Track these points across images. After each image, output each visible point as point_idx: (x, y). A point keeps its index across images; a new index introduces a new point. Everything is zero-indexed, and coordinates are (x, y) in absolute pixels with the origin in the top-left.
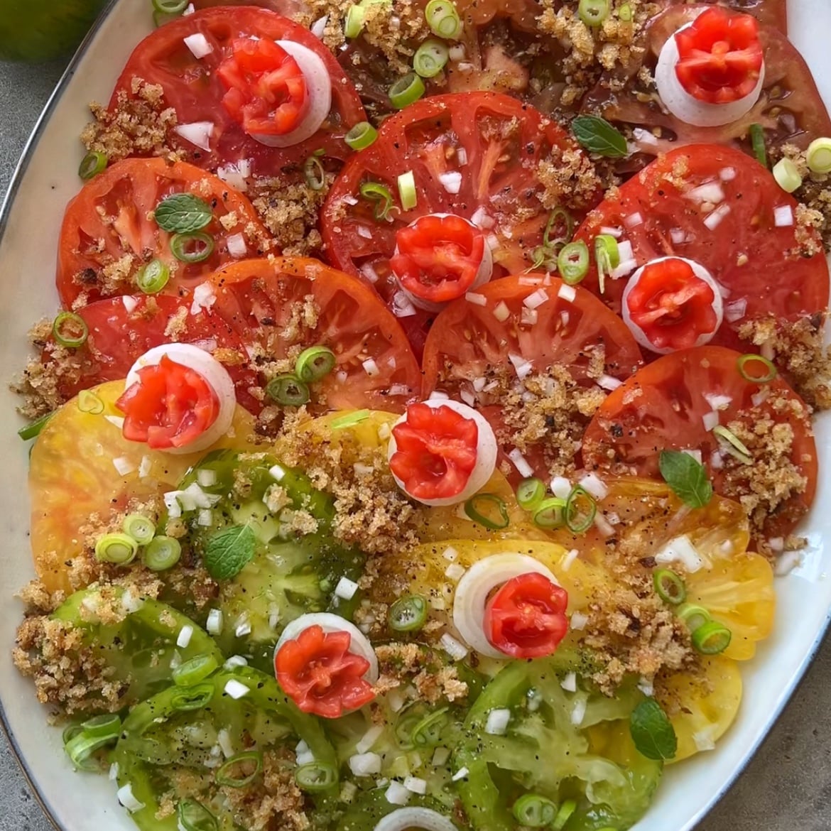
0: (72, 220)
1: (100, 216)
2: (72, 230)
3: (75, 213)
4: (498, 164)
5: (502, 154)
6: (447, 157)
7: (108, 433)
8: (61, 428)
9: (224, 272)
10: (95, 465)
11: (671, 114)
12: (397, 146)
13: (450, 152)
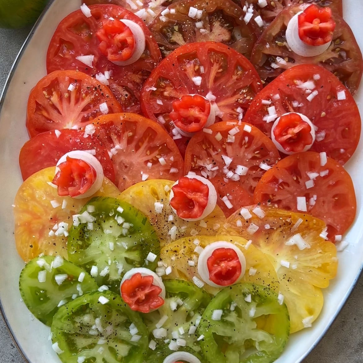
0: (33, 97)
1: (45, 95)
2: (33, 101)
3: (34, 94)
4: (218, 73)
5: (219, 69)
6: (195, 70)
7: (48, 190)
8: (28, 187)
9: (99, 119)
10: (43, 203)
11: (292, 51)
12: (173, 65)
13: (197, 68)
